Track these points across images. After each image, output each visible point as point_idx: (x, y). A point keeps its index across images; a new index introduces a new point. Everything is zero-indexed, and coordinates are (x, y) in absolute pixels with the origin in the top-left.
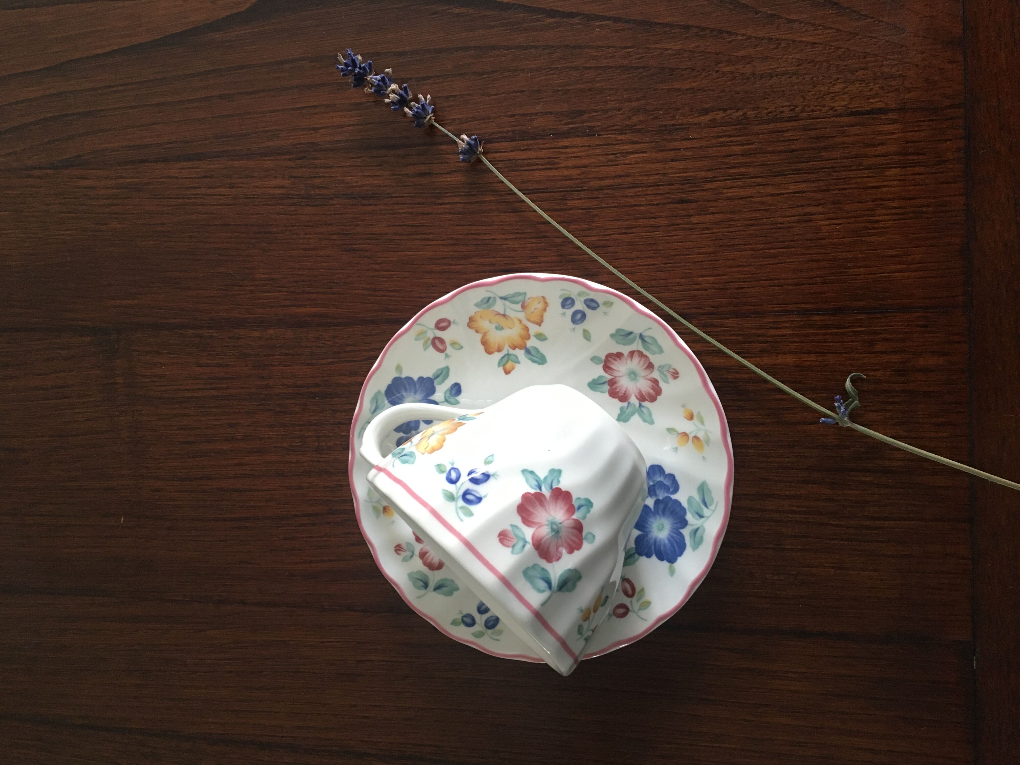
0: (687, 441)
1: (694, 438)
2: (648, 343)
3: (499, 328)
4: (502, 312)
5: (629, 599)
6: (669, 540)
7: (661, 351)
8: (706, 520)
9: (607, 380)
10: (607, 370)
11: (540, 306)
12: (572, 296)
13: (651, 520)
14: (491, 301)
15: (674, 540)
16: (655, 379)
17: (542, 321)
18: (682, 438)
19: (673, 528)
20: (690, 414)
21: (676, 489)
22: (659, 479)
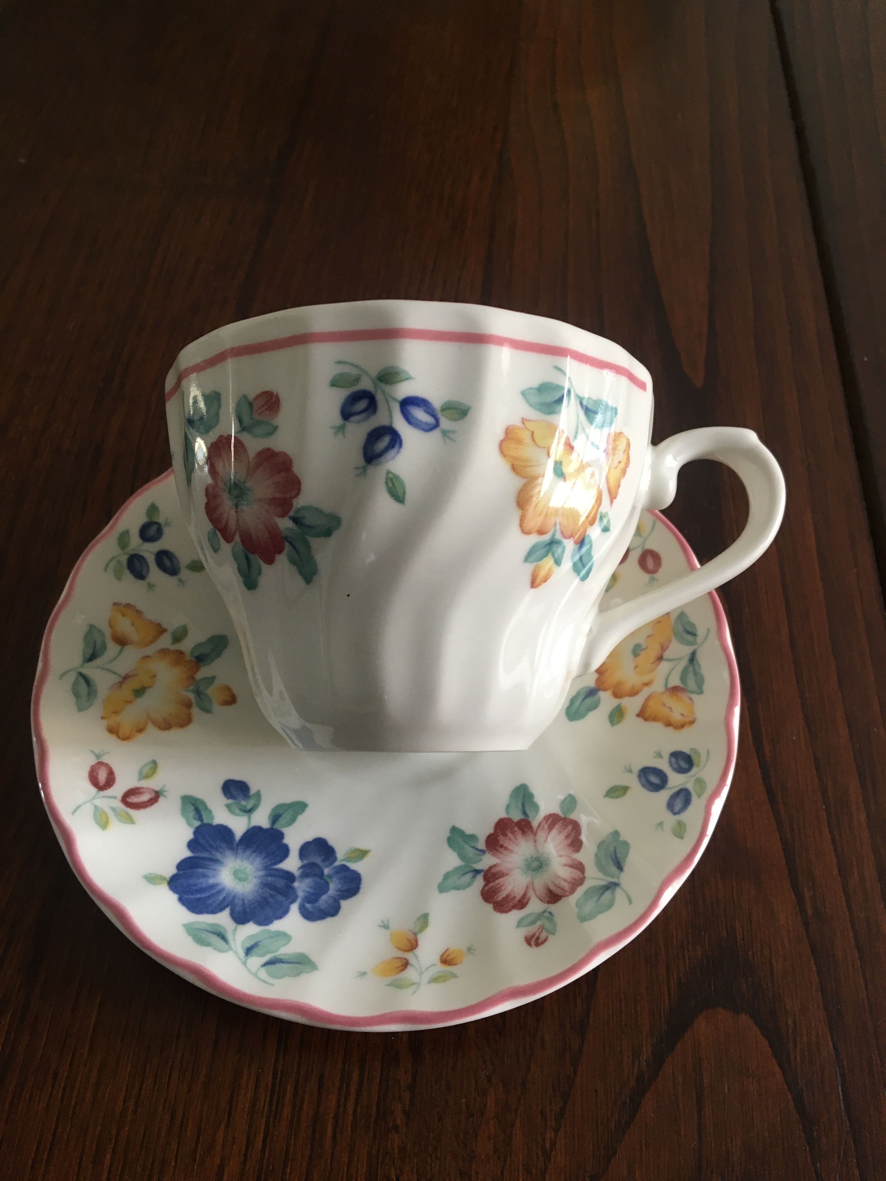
0: (399, 949)
1: (404, 961)
2: (600, 897)
3: (637, 650)
4: (666, 655)
5: (120, 795)
6: (213, 886)
7: (583, 918)
8: (240, 959)
9: (530, 819)
10: (549, 821)
11: (676, 717)
12: (694, 770)
13: (258, 861)
14: (689, 637)
15: (213, 895)
16: (527, 903)
17: (646, 719)
18: (408, 939)
19: (234, 897)
20: (452, 959)
21: (308, 915)
22: (333, 887)
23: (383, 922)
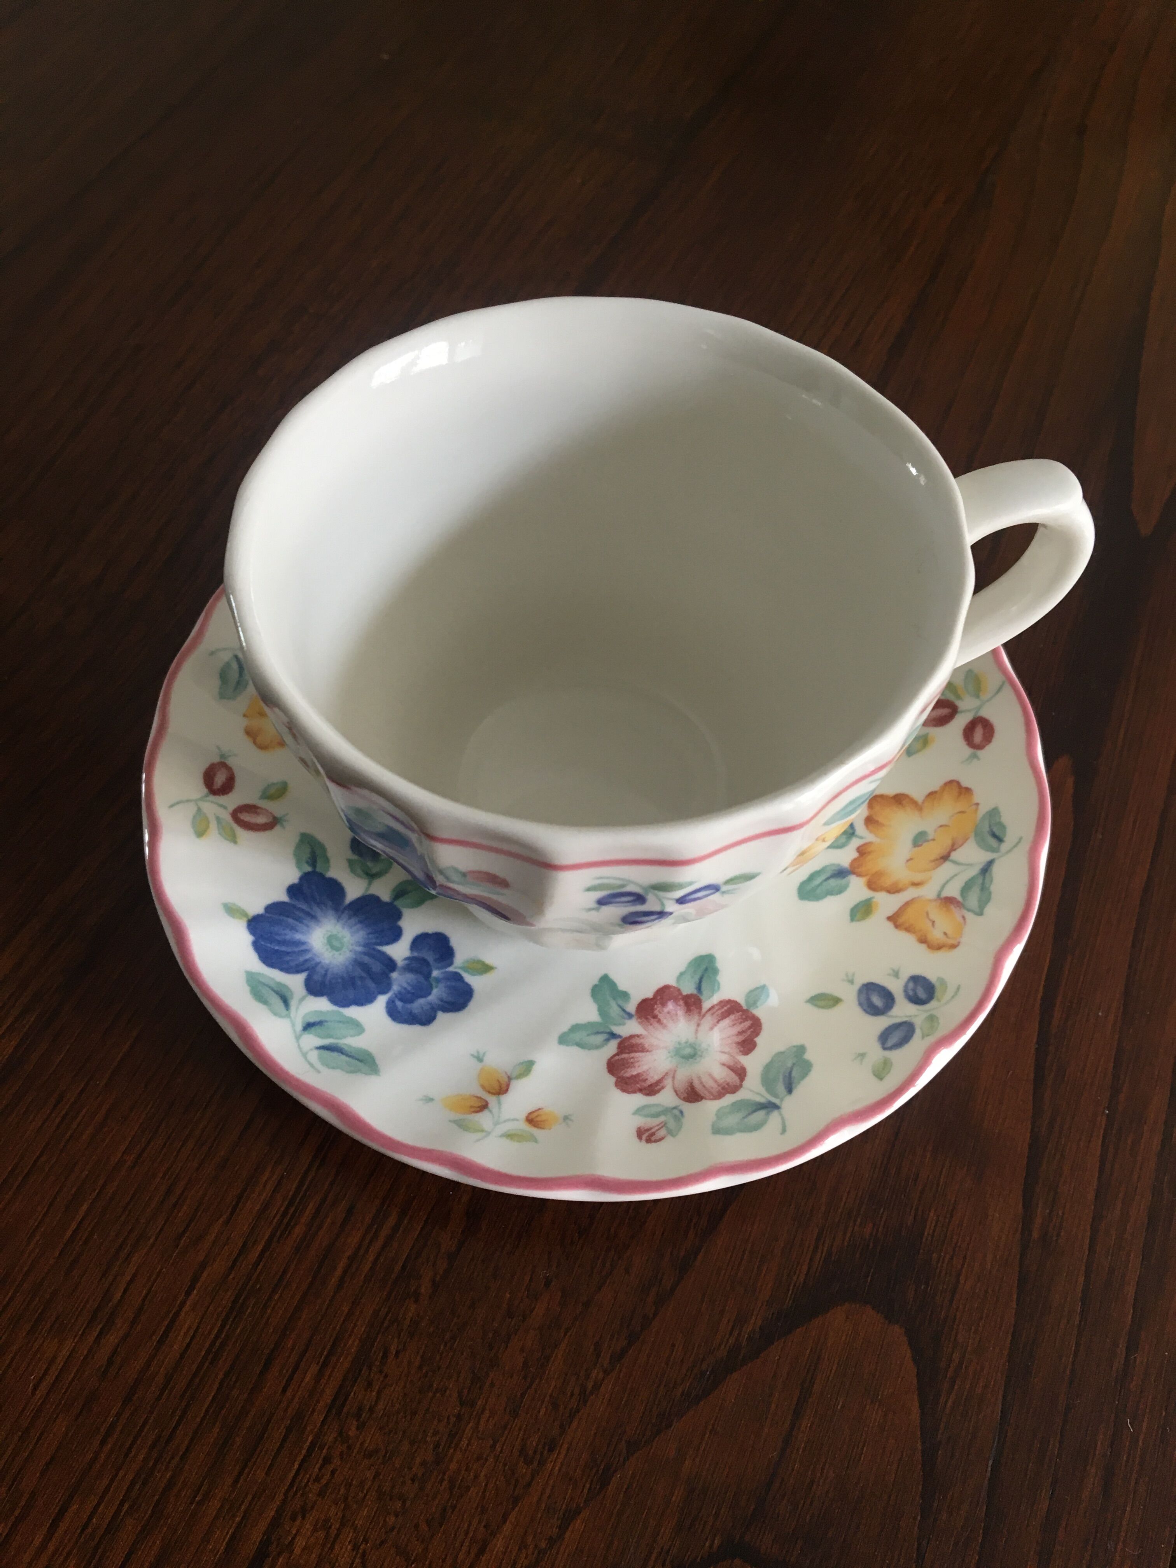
0: (483, 1087)
1: (484, 1103)
2: (749, 1114)
3: (919, 840)
4: (954, 856)
5: (232, 807)
6: (299, 943)
7: (717, 1130)
8: (295, 1031)
9: (703, 998)
10: (726, 1008)
11: (936, 935)
12: (933, 1004)
13: (361, 935)
14: (993, 842)
15: (294, 952)
16: (659, 1091)
17: (897, 926)
18: (498, 1081)
19: (318, 964)
20: (541, 1121)
21: (393, 1013)
22: (437, 994)
23: (478, 1052)
